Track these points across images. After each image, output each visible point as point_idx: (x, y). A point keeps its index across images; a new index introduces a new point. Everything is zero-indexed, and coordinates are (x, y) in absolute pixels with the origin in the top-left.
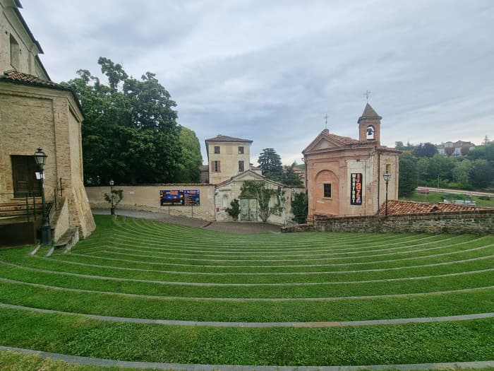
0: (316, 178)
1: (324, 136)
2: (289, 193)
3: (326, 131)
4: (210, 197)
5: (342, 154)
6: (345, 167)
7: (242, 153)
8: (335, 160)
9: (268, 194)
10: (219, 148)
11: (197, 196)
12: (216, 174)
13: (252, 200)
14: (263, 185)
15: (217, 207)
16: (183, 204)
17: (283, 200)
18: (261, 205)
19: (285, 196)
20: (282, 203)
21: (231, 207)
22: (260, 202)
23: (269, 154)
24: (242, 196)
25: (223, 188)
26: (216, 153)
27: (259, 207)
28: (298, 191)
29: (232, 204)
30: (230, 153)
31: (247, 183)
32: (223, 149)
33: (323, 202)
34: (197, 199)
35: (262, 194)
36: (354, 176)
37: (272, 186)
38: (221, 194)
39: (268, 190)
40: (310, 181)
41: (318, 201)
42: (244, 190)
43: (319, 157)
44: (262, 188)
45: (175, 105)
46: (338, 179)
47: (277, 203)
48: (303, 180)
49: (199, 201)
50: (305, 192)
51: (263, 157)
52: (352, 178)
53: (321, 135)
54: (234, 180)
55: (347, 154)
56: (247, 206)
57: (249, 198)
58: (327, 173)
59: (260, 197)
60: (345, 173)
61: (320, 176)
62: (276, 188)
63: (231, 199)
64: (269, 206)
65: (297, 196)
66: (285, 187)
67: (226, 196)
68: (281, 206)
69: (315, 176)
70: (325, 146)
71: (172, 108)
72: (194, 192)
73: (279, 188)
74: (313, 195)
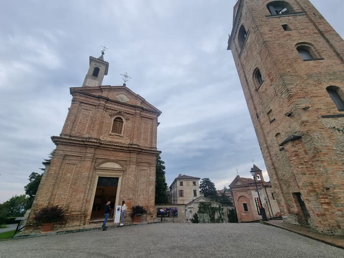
0: (238, 200)
1: (238, 179)
2: (226, 209)
3: (238, 176)
4: (183, 212)
5: (248, 188)
6: (251, 194)
7: (195, 185)
8: (246, 191)
9: (214, 210)
10: (182, 182)
11: (176, 211)
12: (181, 198)
13: (205, 214)
14: (210, 204)
15: (187, 218)
16: (169, 216)
17: (223, 213)
18: (210, 217)
19: (224, 211)
20: (222, 216)
21: (194, 219)
22: (210, 215)
23: (206, 182)
24: (200, 212)
25: (189, 206)
26: (181, 185)
27: (209, 218)
28: (230, 208)
29: (194, 216)
30: (188, 185)
31: (201, 203)
32: (185, 183)
33: (245, 214)
34: (176, 213)
35: (210, 210)
36: (256, 199)
37: (215, 205)
38: (189, 210)
39: (213, 208)
40: (235, 202)
41: (242, 214)
42: (200, 208)
43: (238, 189)
44: (210, 206)
45: (164, 163)
46: (249, 201)
47: (219, 216)
48: (232, 201)
49: (177, 214)
50: (234, 209)
51: (202, 184)
52: (256, 200)
53: (236, 178)
54: (194, 201)
55: (251, 188)
56: (202, 218)
57: (203, 213)
58: (243, 197)
59: (209, 212)
60: (252, 198)
61: (240, 199)
62: (218, 206)
63: (193, 213)
64: (215, 218)
65: (230, 211)
66: (223, 206)
67: (191, 211)
68: (222, 218)
69: (237, 199)
70: (239, 183)
71: (163, 165)
72: (174, 209)
73: (220, 206)
74: (238, 210)
